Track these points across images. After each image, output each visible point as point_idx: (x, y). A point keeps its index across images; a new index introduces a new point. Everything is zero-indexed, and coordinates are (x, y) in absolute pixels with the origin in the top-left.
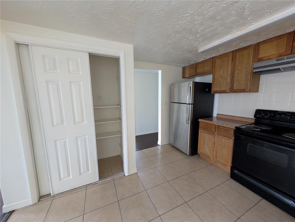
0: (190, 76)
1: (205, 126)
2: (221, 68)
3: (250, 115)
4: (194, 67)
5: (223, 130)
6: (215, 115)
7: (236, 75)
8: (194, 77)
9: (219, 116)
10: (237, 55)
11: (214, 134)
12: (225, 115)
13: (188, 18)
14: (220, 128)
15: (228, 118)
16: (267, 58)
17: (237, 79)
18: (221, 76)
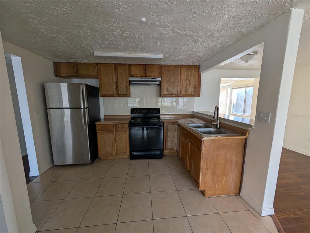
0: (69, 76)
1: (103, 128)
2: (107, 75)
3: (128, 113)
4: (74, 66)
5: (120, 126)
6: (102, 117)
7: (119, 84)
8: (71, 77)
9: (107, 117)
10: (118, 68)
11: (113, 132)
12: (111, 116)
13: (113, 27)
14: (118, 126)
15: (114, 117)
16: (136, 76)
17: (121, 86)
18: (107, 82)
